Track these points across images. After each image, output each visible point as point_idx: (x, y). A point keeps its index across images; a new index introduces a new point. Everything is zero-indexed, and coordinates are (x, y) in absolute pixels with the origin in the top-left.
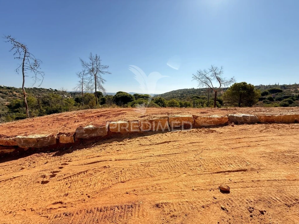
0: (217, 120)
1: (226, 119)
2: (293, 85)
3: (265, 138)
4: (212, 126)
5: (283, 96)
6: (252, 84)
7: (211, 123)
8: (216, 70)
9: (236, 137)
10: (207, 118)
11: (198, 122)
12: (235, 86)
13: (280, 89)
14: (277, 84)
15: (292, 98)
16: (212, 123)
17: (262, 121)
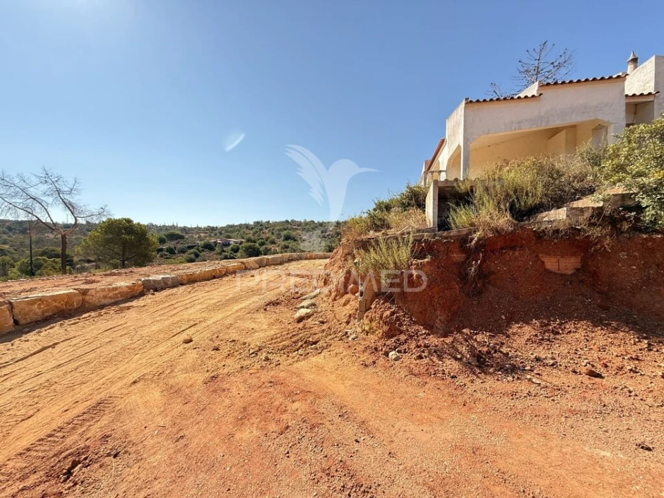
0: (126, 290)
1: (139, 285)
2: (195, 228)
3: (197, 298)
4: (120, 301)
5: (187, 245)
6: (142, 223)
7: (117, 297)
8: (60, 182)
9: (167, 305)
10: (109, 289)
11: (90, 301)
12: (109, 225)
13: (179, 233)
14: (175, 225)
15: (198, 249)
16: (119, 296)
17: (185, 282)
